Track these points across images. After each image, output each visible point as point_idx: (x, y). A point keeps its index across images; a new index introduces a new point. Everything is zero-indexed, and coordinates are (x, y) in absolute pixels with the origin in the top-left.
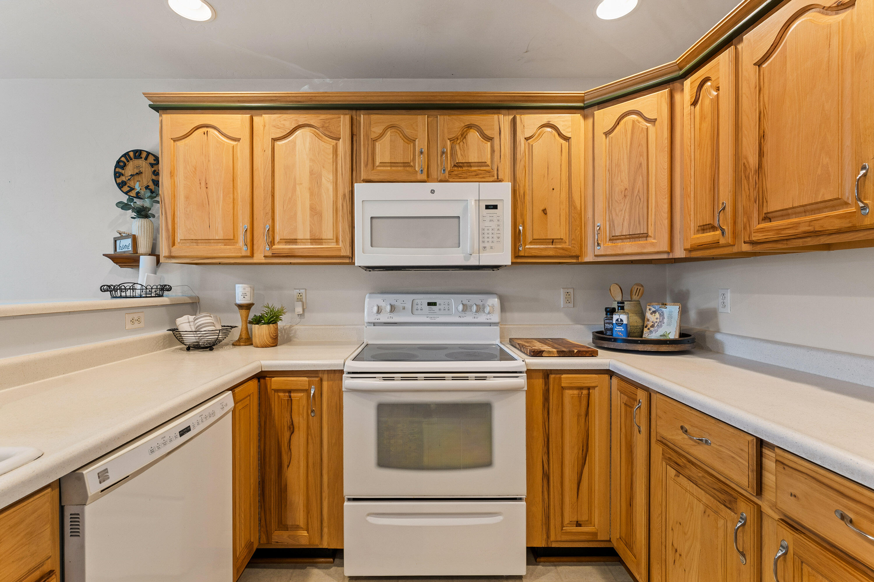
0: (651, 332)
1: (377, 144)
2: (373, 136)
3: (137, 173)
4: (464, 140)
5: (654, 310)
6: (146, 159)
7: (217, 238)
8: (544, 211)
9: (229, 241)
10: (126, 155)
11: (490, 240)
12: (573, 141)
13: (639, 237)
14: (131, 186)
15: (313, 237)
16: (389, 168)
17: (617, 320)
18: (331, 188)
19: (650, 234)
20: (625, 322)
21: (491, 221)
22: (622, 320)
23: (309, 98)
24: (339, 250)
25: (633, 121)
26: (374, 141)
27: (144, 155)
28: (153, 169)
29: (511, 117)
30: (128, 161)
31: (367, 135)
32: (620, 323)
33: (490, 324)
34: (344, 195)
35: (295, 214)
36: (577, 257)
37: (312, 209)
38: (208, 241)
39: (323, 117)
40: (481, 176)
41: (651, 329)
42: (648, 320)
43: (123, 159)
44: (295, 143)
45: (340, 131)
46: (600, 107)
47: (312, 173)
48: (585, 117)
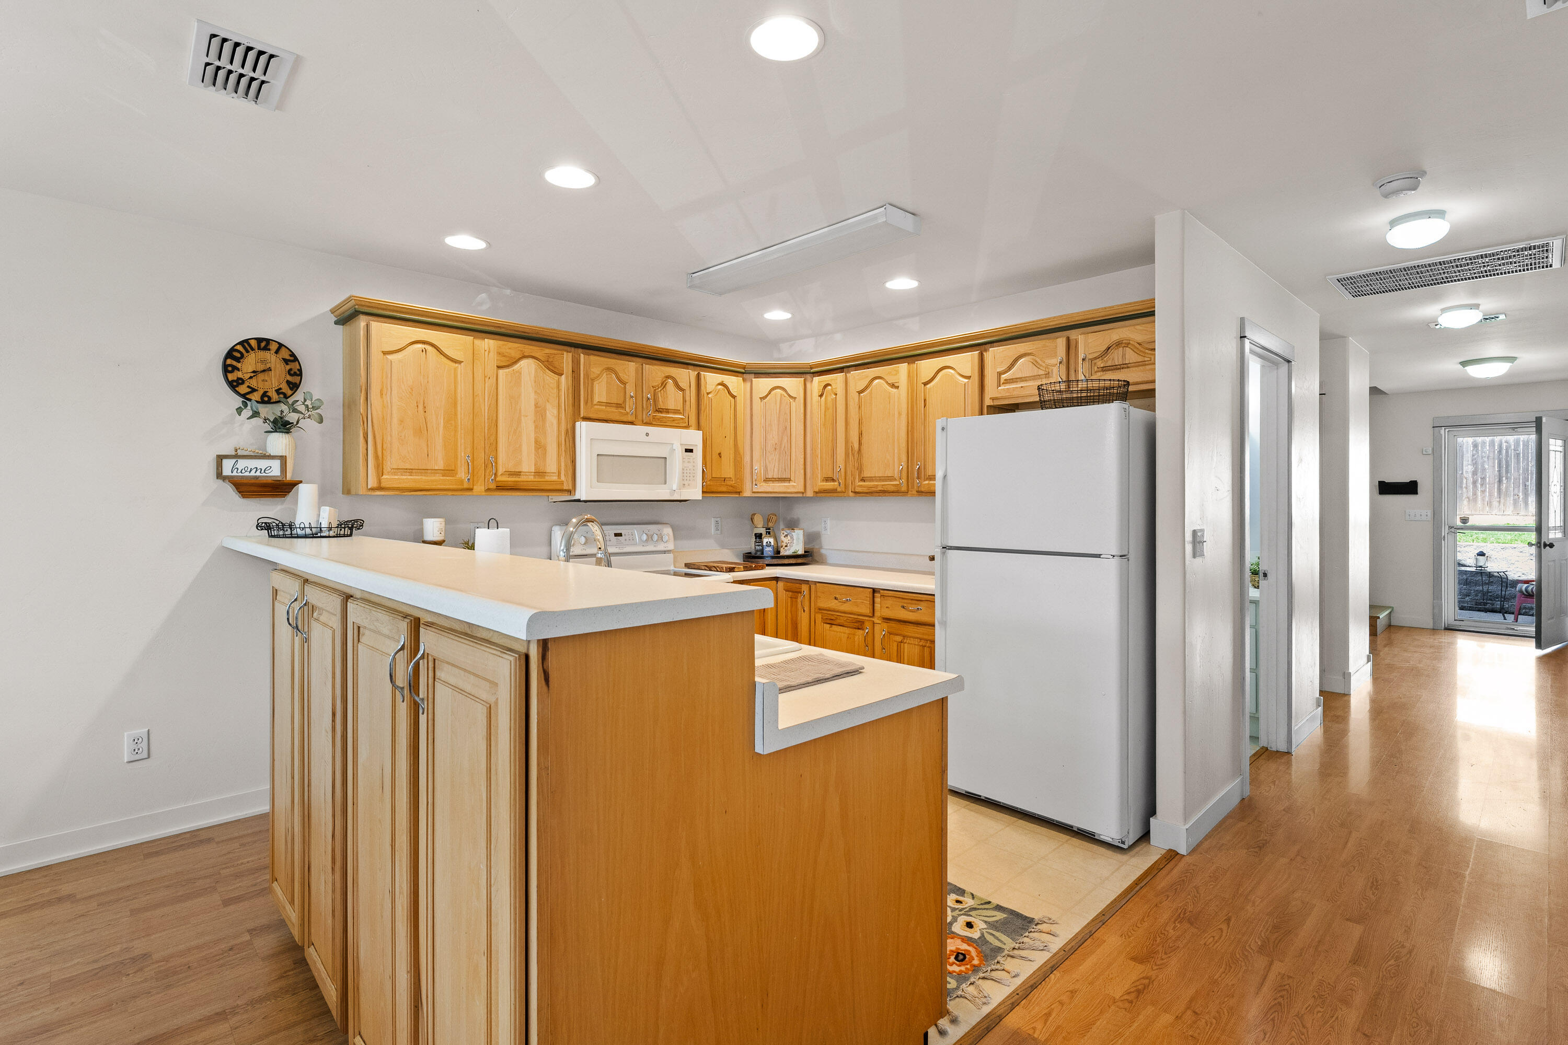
0: (786, 550)
1: (595, 383)
2: (592, 376)
3: (264, 371)
4: (664, 389)
5: (786, 534)
6: (277, 352)
7: (436, 468)
8: (720, 454)
9: (449, 471)
10: (245, 343)
11: (688, 478)
12: (738, 399)
13: (784, 481)
14: (252, 386)
15: (537, 471)
16: (604, 407)
17: (767, 543)
18: (555, 422)
19: (792, 479)
20: (772, 544)
21: (688, 462)
22: (770, 543)
23: (537, 331)
24: (562, 483)
25: (781, 394)
26: (593, 380)
27: (274, 347)
28: (288, 367)
29: (696, 373)
30: (247, 351)
31: (587, 375)
32: (769, 545)
33: (665, 552)
34: (567, 430)
35: (520, 446)
36: (739, 493)
37: (536, 442)
38: (424, 471)
39: (547, 351)
40: (676, 422)
41: (786, 548)
42: (783, 542)
43: (239, 347)
44: (521, 374)
45: (563, 368)
46: (756, 376)
47: (536, 406)
48: (744, 380)
